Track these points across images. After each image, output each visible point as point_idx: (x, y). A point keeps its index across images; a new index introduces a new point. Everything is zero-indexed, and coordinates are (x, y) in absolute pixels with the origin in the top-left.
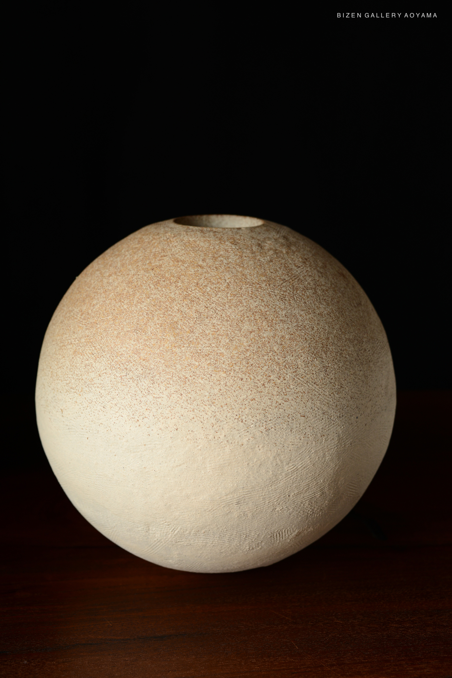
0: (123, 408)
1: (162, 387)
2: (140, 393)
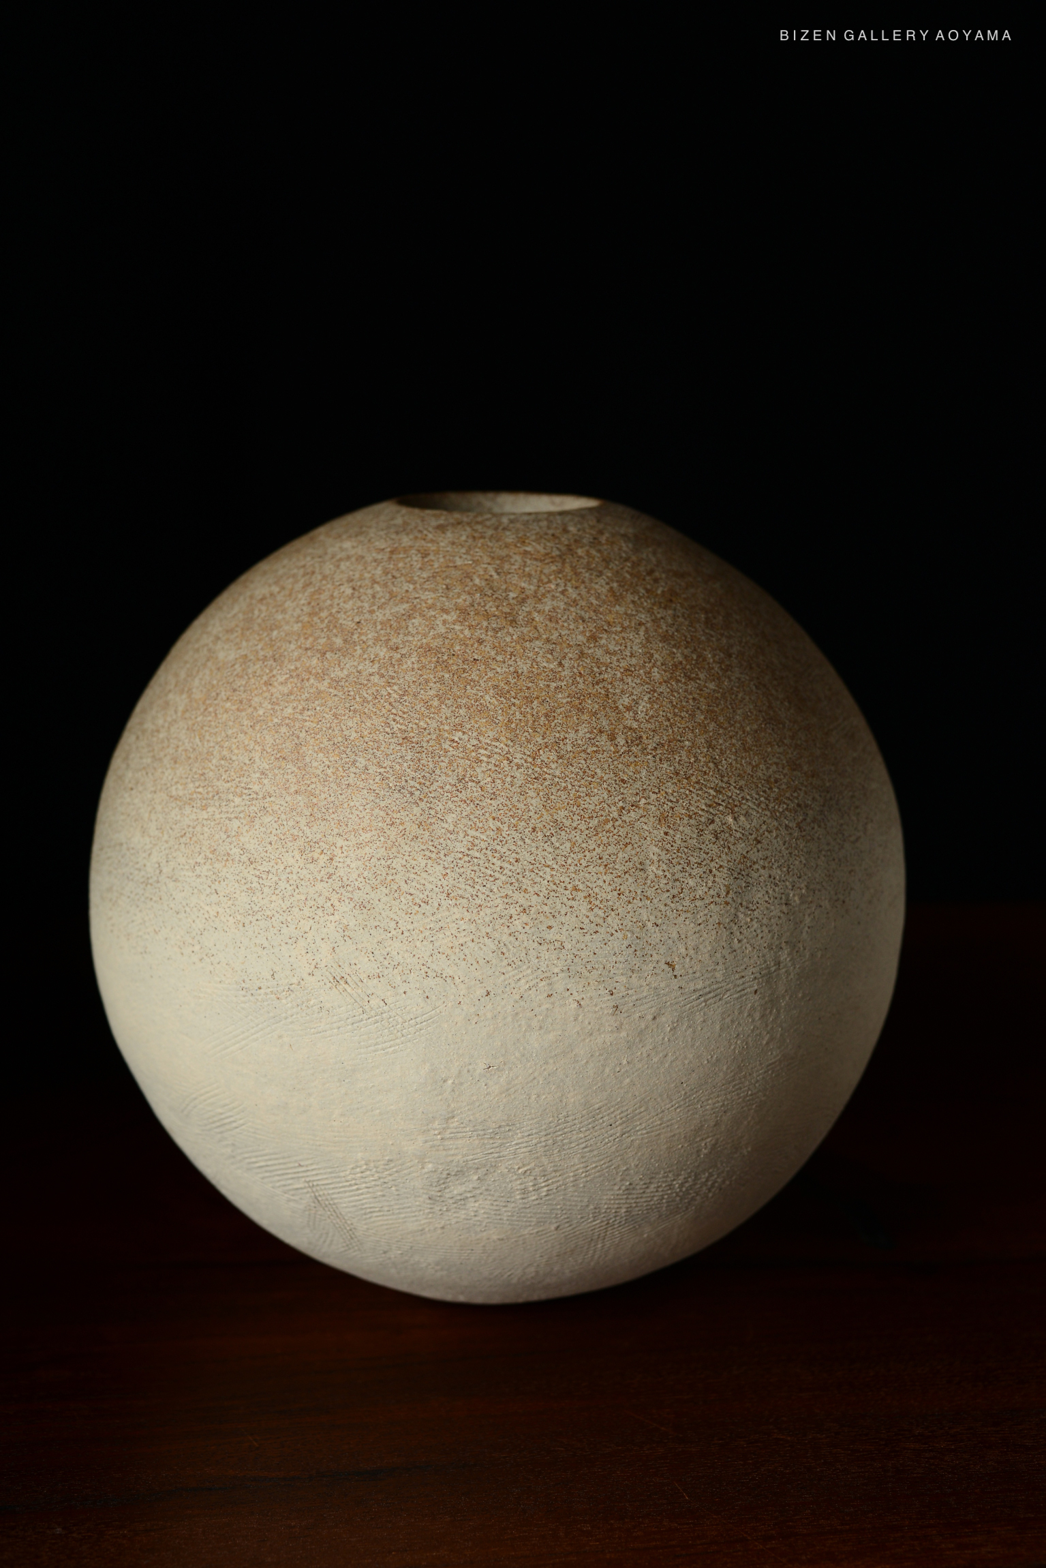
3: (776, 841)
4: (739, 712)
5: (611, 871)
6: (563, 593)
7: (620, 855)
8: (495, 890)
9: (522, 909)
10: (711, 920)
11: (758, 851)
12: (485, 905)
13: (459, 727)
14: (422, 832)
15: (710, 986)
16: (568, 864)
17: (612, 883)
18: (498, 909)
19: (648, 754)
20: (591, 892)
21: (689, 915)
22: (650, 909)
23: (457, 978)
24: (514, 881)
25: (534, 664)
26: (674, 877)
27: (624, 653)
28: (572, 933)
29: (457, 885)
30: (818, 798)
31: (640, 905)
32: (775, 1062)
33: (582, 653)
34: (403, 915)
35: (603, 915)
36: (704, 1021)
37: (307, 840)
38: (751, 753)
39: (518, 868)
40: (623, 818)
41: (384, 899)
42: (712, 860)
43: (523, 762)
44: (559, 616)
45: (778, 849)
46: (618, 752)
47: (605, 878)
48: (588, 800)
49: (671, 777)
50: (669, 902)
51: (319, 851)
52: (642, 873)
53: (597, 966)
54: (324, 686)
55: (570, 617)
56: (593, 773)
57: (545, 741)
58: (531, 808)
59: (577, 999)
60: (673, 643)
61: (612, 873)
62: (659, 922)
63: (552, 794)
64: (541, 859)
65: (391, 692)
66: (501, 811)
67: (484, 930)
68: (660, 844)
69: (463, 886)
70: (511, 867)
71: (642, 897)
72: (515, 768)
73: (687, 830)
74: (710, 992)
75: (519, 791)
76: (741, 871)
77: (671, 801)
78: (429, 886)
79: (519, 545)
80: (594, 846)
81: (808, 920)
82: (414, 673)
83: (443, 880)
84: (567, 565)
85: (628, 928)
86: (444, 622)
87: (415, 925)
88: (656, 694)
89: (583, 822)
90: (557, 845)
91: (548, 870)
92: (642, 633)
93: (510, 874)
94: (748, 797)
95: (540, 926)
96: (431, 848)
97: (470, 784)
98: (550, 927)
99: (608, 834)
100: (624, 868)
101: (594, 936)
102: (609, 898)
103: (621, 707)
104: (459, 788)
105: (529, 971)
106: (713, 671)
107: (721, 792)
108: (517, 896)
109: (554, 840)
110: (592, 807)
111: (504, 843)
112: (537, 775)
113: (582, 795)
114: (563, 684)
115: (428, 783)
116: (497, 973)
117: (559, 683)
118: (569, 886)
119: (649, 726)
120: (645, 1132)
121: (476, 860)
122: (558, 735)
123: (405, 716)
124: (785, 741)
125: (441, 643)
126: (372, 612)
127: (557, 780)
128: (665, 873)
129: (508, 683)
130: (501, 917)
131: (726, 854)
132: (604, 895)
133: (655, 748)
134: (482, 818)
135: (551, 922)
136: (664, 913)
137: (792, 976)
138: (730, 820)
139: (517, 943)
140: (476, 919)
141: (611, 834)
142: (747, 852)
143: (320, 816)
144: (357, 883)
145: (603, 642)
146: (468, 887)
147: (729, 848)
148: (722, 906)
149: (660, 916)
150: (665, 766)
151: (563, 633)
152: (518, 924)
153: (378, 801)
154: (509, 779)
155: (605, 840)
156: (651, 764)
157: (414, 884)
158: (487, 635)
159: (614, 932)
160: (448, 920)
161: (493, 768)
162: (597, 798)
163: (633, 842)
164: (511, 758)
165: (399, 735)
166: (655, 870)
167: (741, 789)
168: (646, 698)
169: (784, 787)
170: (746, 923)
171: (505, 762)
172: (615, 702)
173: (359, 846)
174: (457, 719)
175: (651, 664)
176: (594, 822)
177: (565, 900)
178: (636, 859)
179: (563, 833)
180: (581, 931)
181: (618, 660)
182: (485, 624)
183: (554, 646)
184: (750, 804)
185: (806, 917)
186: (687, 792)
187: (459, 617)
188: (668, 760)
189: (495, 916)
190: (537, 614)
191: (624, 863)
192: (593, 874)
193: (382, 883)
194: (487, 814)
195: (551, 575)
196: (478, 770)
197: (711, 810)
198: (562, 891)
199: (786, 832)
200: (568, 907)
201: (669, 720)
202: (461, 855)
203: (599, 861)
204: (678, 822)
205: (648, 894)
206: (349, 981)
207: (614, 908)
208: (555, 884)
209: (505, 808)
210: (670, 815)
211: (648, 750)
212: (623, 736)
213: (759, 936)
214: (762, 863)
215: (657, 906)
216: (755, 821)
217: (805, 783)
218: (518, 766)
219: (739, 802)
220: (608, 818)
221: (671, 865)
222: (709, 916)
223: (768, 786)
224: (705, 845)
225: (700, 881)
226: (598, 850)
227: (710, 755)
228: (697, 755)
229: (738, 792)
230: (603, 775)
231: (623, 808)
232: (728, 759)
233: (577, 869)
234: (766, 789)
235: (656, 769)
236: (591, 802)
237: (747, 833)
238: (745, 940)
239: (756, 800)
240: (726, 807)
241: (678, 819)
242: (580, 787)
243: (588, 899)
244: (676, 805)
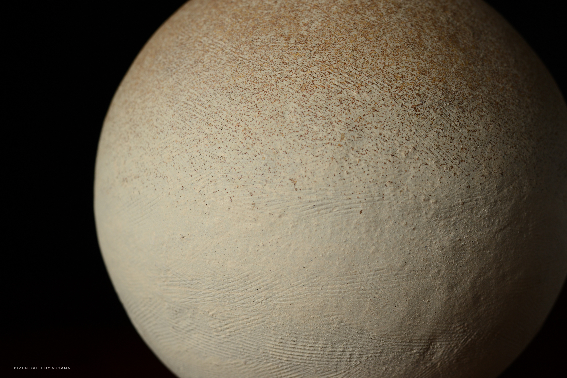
0: (427, 151)
1: (475, 116)
2: (448, 126)
3: (391, 112)
4: (388, 35)
5: (262, 115)
7: (270, 106)
8: (195, 124)
9: (206, 135)
10: (326, 155)
11: (373, 116)
12: (188, 133)
13: (206, 35)
14: (170, 91)
15: (322, 200)
16: (237, 109)
17: (261, 123)
18: (194, 135)
19: (307, 49)
20: (247, 127)
21: (310, 149)
22: (283, 142)
23: (169, 178)
24: (205, 118)
26: (304, 124)
28: (232, 153)
30: (439, 94)
31: (277, 138)
32: (382, 269)
34: (152, 139)
35: (251, 143)
36: (318, 225)
38: (387, 58)
39: (209, 111)
40: (278, 84)
41: (146, 131)
42: (334, 116)
43: (230, 51)
45: (392, 118)
46: (288, 47)
47: (257, 119)
48: (259, 73)
49: (318, 63)
50: (297, 138)
51: (131, 107)
52: (282, 118)
53: (244, 175)
56: (267, 58)
57: (247, 40)
58: (225, 76)
59: (230, 196)
61: (262, 117)
62: (288, 151)
63: (239, 69)
64: (222, 106)
66: (209, 78)
67: (185, 148)
68: (298, 102)
69: (180, 122)
70: (206, 110)
71: (279, 134)
72: (225, 54)
73: (319, 95)
74: (322, 205)
75: (222, 67)
77: (314, 77)
78: (165, 122)
80: (255, 100)
81: (412, 171)
83: (172, 118)
85: (267, 153)
87: (156, 145)
88: (328, 19)
89: (252, 85)
90: (233, 98)
91: (225, 112)
93: (204, 114)
94: (374, 82)
95: (214, 147)
97: (200, 64)
98: (220, 148)
99: (265, 93)
100: (271, 114)
101: (245, 156)
102: (257, 132)
103: (301, 24)
104: (193, 66)
105: (205, 175)
106: (379, 12)
107: (352, 76)
108: (205, 128)
109: (232, 95)
110: (260, 77)
111: (205, 96)
112: (234, 58)
113: (256, 69)
114: (272, 11)
115: (180, 65)
116: (189, 175)
117: (270, 11)
118: (235, 123)
119: (315, 34)
120: (281, 299)
121: (189, 106)
122: (255, 37)
124: (422, 57)
128: (298, 120)
129: (241, 12)
130: (194, 140)
131: (346, 114)
132: (255, 131)
133: (314, 46)
134: (199, 82)
135: (221, 145)
136: (292, 146)
137: (395, 207)
138: (355, 93)
139: (200, 157)
141: (267, 93)
142: (364, 115)
146: (182, 122)
147: (349, 110)
148: (336, 147)
149: (289, 147)
150: (317, 57)
152: (202, 145)
153: (158, 76)
154: (219, 60)
155: (263, 96)
156: (307, 54)
157: (160, 121)
159: (257, 154)
160: (170, 142)
161: (213, 55)
162: (265, 72)
163: (280, 99)
164: (225, 49)
166: (291, 118)
167: (370, 76)
168: (320, 20)
169: (409, 81)
170: (355, 162)
171: (221, 51)
172: (299, 21)
174: (208, 31)
176: (260, 85)
177: (231, 131)
178: (280, 109)
179: (239, 91)
180: (237, 152)
184: (374, 86)
185: (412, 169)
186: (327, 73)
188: (320, 54)
189: (192, 139)
191: (271, 111)
192: (251, 116)
196: (206, 56)
197: (341, 85)
198: (231, 126)
199: (401, 108)
200: (232, 136)
201: (331, 32)
202: (183, 104)
203: (256, 109)
204: (314, 90)
205: (284, 132)
207: (260, 139)
208: (227, 121)
209: (212, 76)
210: (310, 85)
211: (308, 47)
212: (295, 39)
213: (366, 173)
214: (375, 124)
215: (288, 140)
216: (376, 97)
217: (430, 83)
218: (226, 53)
219: (366, 83)
220: (268, 83)
221: (303, 115)
222: (325, 152)
223: (394, 79)
224: (331, 106)
225: (322, 128)
226: (257, 102)
227: (353, 54)
228: (343, 53)
229: (367, 78)
230: (273, 59)
231: (279, 78)
232: (366, 58)
233: (241, 112)
234: (392, 80)
235: (310, 58)
236: (260, 74)
237: (366, 103)
238: (353, 173)
239: (381, 84)
240: (354, 85)
241: (315, 88)
242: (256, 65)
243: (244, 132)
244: (316, 79)
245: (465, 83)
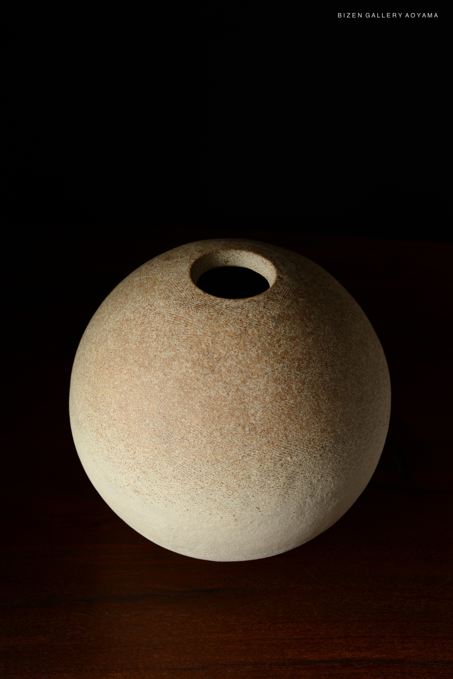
0: (327, 475)
1: (350, 442)
2: (338, 456)
3: (309, 463)
4: (302, 412)
5: (236, 478)
6: (236, 356)
7: (241, 473)
8: (192, 479)
9: (201, 487)
11: (300, 468)
12: (187, 483)
13: (184, 417)
14: (166, 454)
15: (274, 513)
16: (220, 474)
17: (236, 482)
18: (192, 486)
19: (258, 434)
20: (228, 484)
21: (267, 493)
22: (251, 491)
23: (176, 503)
24: (199, 477)
25: (217, 393)
26: (262, 481)
27: (256, 389)
28: (220, 497)
29: (178, 475)
30: (332, 441)
31: (247, 490)
32: (303, 528)
33: (238, 389)
34: (158, 480)
35: (232, 492)
36: (272, 522)
37: (127, 443)
38: (304, 430)
39: (201, 473)
40: (244, 460)
41: (152, 473)
42: (279, 474)
43: (207, 435)
44: (232, 369)
45: (309, 466)
46: (245, 434)
47: (234, 480)
49: (266, 444)
50: (259, 489)
51: (131, 448)
52: (249, 479)
53: (229, 508)
54: (138, 383)
55: (237, 370)
56: (234, 442)
57: (217, 427)
58: (207, 453)
59: (221, 516)
60: (278, 382)
61: (237, 479)
62: (254, 495)
63: (216, 449)
64: (210, 472)
65: (161, 395)
66: (196, 453)
67: (186, 492)
68: (258, 469)
69: (180, 476)
70: (198, 473)
71: (248, 487)
72: (203, 437)
73: (270, 464)
74: (274, 515)
75: (204, 446)
76: (291, 478)
77: (264, 453)
78: (168, 473)
79: (224, 326)
80: (231, 469)
82: (170, 389)
83: (173, 472)
84: (242, 340)
85: (242, 497)
86: (186, 367)
87: (162, 484)
88: (265, 409)
89: (227, 460)
90: (216, 468)
91: (212, 476)
92: (265, 379)
93: (198, 475)
94: (299, 449)
95: (207, 493)
96: (169, 460)
97: (185, 441)
98: (211, 494)
99: (237, 465)
100: (242, 477)
101: (228, 499)
102: (235, 487)
103: (250, 414)
104: (181, 441)
105: (203, 506)
106: (294, 394)
107: (286, 448)
108: (199, 483)
109: (215, 466)
110: (232, 455)
111: (196, 464)
112: (211, 441)
113: (228, 450)
114: (227, 403)
115: (170, 437)
116: (191, 505)
117: (226, 403)
118: (220, 482)
119: (260, 422)
120: (248, 548)
121: (185, 468)
122: (222, 426)
123: (165, 407)
124: (321, 420)
125: (183, 377)
126: (161, 352)
127: (219, 444)
128: (258, 479)
129: (205, 401)
130: (193, 489)
131: (285, 471)
132: (233, 486)
133: (261, 432)
134: (189, 454)
136: (257, 492)
137: (311, 505)
138: (289, 458)
139: (199, 498)
140: (184, 487)
141: (238, 465)
142: (295, 469)
143: (132, 436)
144: (143, 465)
145: (248, 383)
146: (182, 477)
147: (287, 469)
148: (281, 489)
149: (255, 493)
150: (264, 439)
151: (232, 379)
152: (199, 492)
153: (152, 438)
154: (200, 441)
155: (235, 467)
156: (258, 439)
157: (162, 471)
158: (201, 377)
159: (236, 498)
160: (174, 485)
161: (195, 436)
162: (234, 452)
163: (247, 468)
164: (202, 433)
165: (162, 415)
166: (254, 478)
167: (296, 446)
168: (261, 411)
169: (316, 441)
170: (292, 493)
171: (200, 434)
172: (247, 412)
173: (144, 452)
174: (184, 413)
175: (266, 394)
176: (232, 461)
177: (218, 486)
178: (247, 474)
179: (219, 464)
180: (223, 497)
181: (252, 393)
182: (201, 371)
183: (227, 385)
184: (299, 451)
185: (320, 486)
186: (272, 450)
187: (192, 365)
188: (266, 437)
189: (191, 488)
190: (223, 368)
191: (242, 476)
192: (229, 479)
193: (152, 467)
194: (191, 453)
195: (233, 346)
196: (189, 436)
197: (281, 456)
198: (217, 483)
199: (314, 459)
200: (219, 489)
201: (269, 420)
202: (180, 465)
203: (232, 475)
204: (266, 461)
205: (251, 486)
206: (140, 492)
207: (237, 490)
208: (214, 481)
209: (198, 452)
210: (263, 459)
211: (258, 433)
212: (248, 427)
213: (297, 496)
214: (301, 472)
215: (254, 490)
216: (300, 457)
217: (328, 437)
218: (205, 437)
219: (294, 451)
220: (238, 459)
221: (261, 476)
222: (275, 493)
223: (309, 442)
224: (276, 469)
225: (273, 481)
226: (232, 471)
227: (285, 433)
228: (279, 434)
229: (294, 447)
230: (238, 443)
231: (244, 456)
232: (292, 434)
233: (223, 476)
234: (308, 444)
235: (260, 440)
236: (231, 453)
237: (296, 463)
238: (291, 498)
239: (302, 449)
240: (288, 454)
241: (266, 460)
242: (228, 447)
243: (227, 487)
244: (266, 455)
245: (344, 424)
